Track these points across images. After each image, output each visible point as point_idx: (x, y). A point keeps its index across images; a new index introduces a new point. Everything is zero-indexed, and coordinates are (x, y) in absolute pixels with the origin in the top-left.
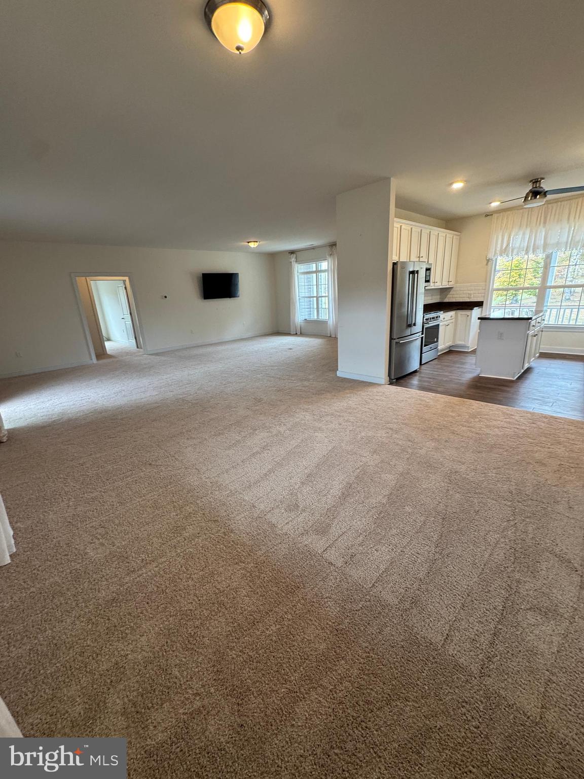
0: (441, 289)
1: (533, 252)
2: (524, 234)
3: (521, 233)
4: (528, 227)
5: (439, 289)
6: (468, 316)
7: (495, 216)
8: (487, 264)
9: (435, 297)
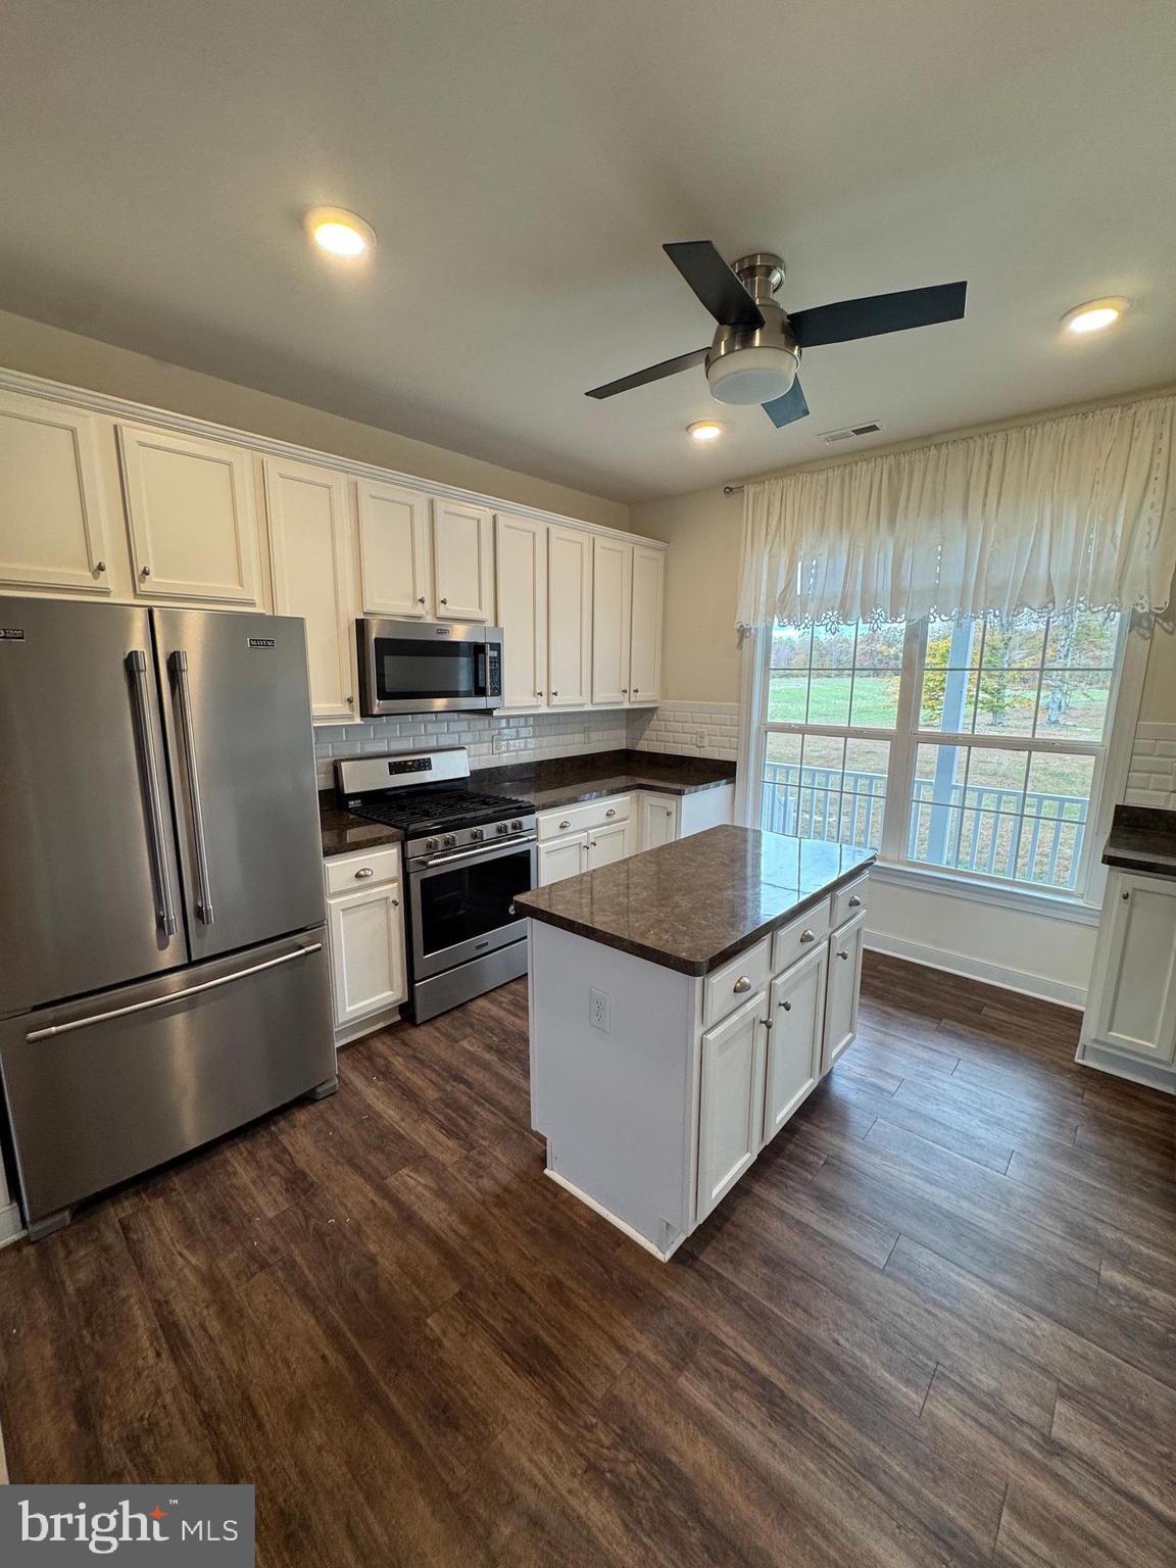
0: (628, 711)
1: (863, 615)
2: (832, 554)
3: (824, 549)
4: (844, 531)
5: (623, 710)
6: (669, 814)
7: (751, 490)
8: (740, 645)
9: (595, 736)
